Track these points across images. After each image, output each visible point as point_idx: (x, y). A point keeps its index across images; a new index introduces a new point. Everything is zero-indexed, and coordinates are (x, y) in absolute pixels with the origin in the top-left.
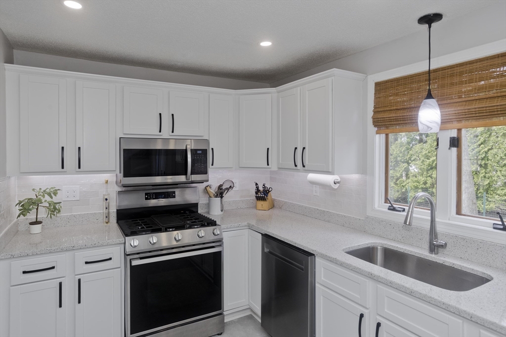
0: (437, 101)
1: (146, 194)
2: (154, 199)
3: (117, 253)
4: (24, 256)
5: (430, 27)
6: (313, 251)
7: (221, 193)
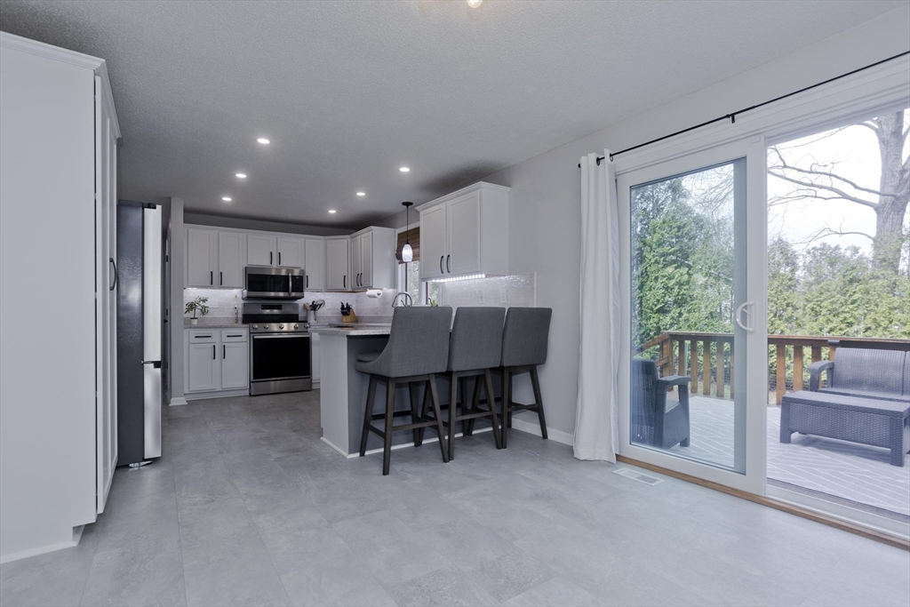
1: (262, 306)
2: (268, 309)
3: (244, 332)
4: (196, 328)
5: (407, 208)
7: (314, 307)
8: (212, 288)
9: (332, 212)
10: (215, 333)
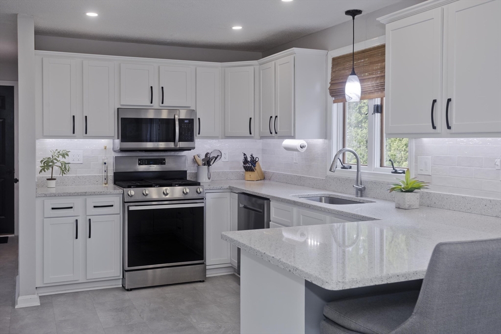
0: (358, 77)
1: (139, 160)
2: (146, 164)
3: (117, 201)
4: (52, 196)
5: (354, 19)
6: (268, 196)
7: (208, 161)
8: (75, 138)
9: (237, 28)
10: (77, 202)
